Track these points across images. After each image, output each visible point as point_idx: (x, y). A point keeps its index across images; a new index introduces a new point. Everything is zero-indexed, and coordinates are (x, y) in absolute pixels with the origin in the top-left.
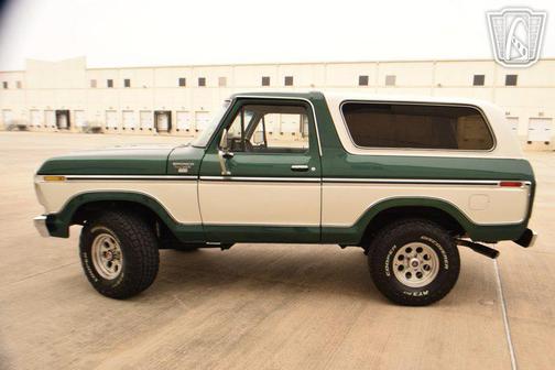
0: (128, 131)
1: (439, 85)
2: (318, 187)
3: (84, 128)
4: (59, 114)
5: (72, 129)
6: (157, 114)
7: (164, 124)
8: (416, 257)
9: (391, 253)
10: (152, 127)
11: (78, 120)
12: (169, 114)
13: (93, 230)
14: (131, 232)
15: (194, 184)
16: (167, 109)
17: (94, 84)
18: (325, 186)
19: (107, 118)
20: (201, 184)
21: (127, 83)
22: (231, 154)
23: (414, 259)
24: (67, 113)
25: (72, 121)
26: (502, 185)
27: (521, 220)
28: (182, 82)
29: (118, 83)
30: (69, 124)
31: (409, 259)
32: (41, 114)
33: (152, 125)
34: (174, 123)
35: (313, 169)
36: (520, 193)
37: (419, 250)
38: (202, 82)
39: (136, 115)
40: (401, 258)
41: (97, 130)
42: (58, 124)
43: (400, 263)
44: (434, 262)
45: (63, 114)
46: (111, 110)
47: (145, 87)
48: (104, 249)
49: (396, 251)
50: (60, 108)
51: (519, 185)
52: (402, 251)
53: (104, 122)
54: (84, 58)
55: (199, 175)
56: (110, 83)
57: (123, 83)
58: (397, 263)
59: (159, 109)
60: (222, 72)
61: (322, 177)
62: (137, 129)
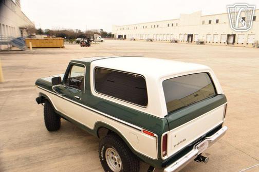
0: (215, 44)
3: (197, 42)
4: (189, 36)
5: (193, 42)
6: (229, 36)
7: (231, 41)
10: (225, 42)
12: (234, 36)
16: (234, 33)
17: (203, 22)
21: (217, 21)
24: (192, 35)
30: (192, 40)
33: (225, 41)
34: (236, 40)
38: (254, 18)
39: (219, 36)
41: (202, 43)
45: (190, 36)
46: (209, 34)
47: (225, 23)
50: (189, 34)
53: (205, 39)
56: (210, 22)
57: (215, 22)
59: (230, 33)
62: (219, 43)
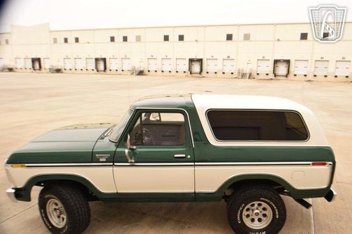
0: (79, 71)
1: (278, 40)
2: (192, 168)
3: (50, 70)
4: (34, 60)
5: (43, 70)
6: (97, 60)
7: (101, 67)
8: (257, 209)
9: (241, 209)
11: (46, 65)
12: (104, 60)
13: (46, 196)
14: (71, 200)
15: (111, 168)
16: (103, 57)
17: (55, 41)
18: (197, 168)
19: (65, 63)
20: (115, 168)
21: (77, 40)
22: (135, 147)
23: (256, 211)
24: (39, 60)
25: (42, 65)
26: (313, 164)
27: (325, 186)
28: (112, 39)
29: (71, 40)
30: (40, 67)
31: (253, 210)
32: (22, 61)
33: (94, 67)
34: (108, 66)
35: (189, 157)
36: (325, 169)
37: (260, 205)
38: (125, 39)
39: (83, 61)
40: (248, 210)
41: (58, 71)
42: (33, 67)
43: (248, 213)
44: (269, 212)
45: (36, 61)
46: (67, 58)
47: (88, 43)
48: (55, 207)
49: (244, 207)
50: (34, 57)
51: (324, 164)
52: (248, 206)
53: (62, 65)
54: (48, 24)
55: (113, 162)
56: (66, 40)
57: (74, 40)
58: (245, 213)
59: (98, 57)
60: (138, 33)
61: (194, 162)
62: (84, 70)
